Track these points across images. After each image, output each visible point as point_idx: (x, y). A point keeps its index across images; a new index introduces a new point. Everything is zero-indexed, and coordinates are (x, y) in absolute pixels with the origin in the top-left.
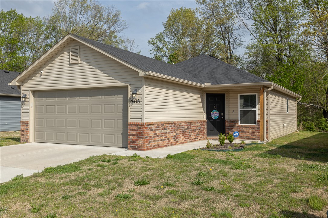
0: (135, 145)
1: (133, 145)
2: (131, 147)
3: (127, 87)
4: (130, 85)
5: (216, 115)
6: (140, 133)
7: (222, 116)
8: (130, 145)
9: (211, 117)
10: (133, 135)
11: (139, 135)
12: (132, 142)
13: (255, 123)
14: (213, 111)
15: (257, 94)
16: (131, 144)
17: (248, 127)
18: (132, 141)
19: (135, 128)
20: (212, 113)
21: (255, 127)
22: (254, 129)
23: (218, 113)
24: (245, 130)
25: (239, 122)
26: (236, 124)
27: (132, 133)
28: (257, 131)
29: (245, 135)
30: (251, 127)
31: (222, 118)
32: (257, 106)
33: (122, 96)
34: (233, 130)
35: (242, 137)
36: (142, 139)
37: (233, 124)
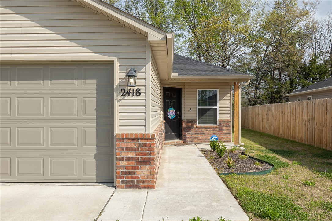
0: (132, 177)
1: (127, 178)
2: (123, 182)
3: (111, 63)
4: (119, 59)
5: (173, 114)
6: (143, 154)
7: (178, 115)
8: (121, 180)
9: (168, 116)
10: (128, 159)
11: (141, 158)
12: (125, 173)
13: (216, 123)
14: (169, 110)
15: (218, 90)
16: (123, 177)
17: (208, 128)
18: (125, 170)
19: (133, 145)
20: (168, 111)
21: (217, 128)
22: (215, 130)
23: (174, 111)
24: (205, 131)
25: (197, 122)
26: (194, 124)
27: (124, 154)
28: (219, 132)
29: (205, 138)
30: (211, 128)
31: (178, 117)
32: (218, 104)
33: (95, 81)
34: (190, 132)
35: (201, 139)
36: (147, 167)
37: (191, 124)
